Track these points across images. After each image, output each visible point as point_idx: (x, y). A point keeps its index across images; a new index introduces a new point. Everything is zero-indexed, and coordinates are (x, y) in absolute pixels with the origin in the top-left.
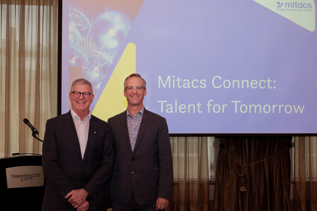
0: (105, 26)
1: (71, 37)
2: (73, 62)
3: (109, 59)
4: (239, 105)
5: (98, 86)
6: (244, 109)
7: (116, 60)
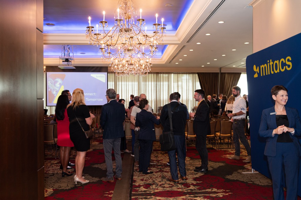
0: (56, 82)
1: (49, 84)
2: (49, 90)
3: (58, 89)
4: (87, 99)
5: (55, 95)
6: (89, 100)
7: (59, 90)
